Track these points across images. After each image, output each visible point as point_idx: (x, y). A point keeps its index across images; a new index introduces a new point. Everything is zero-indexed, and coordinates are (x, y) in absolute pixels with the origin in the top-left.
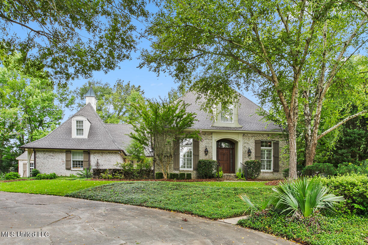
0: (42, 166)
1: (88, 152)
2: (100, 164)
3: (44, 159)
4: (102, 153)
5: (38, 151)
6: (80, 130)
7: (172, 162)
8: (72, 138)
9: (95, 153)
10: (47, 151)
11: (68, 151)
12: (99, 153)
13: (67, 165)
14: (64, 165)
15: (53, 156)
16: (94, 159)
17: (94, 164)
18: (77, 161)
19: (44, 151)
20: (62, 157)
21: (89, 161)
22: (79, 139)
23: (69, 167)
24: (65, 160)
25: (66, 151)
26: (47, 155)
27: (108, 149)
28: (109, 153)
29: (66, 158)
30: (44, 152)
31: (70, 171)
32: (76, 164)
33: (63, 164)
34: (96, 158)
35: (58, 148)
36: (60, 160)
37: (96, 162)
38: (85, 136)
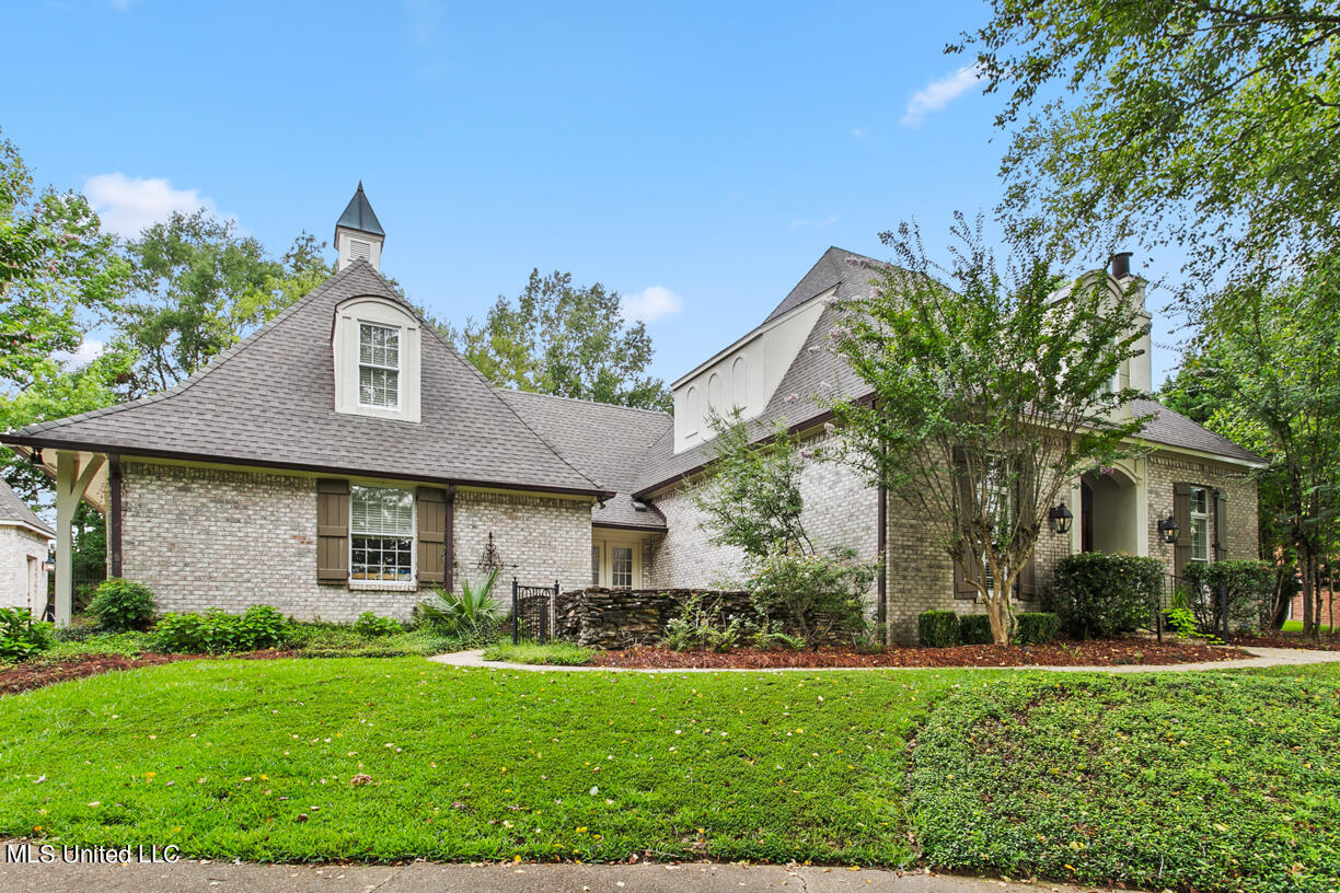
0: (166, 564)
1: (441, 495)
2: (503, 558)
3: (180, 518)
4: (513, 502)
5: (141, 471)
6: (378, 377)
8: (338, 414)
9: (478, 501)
10: (199, 475)
11: (331, 483)
12: (495, 501)
13: (323, 558)
14: (310, 561)
15: (236, 505)
16: (471, 531)
17: (475, 559)
18: (374, 543)
19: (178, 474)
20: (300, 514)
21: (448, 541)
22: (378, 422)
23: (334, 572)
24: (311, 532)
25: (320, 481)
26: (200, 495)
27: (547, 483)
28: (546, 503)
29: (323, 517)
30: (176, 478)
31: (343, 593)
32: (374, 558)
33: (301, 554)
34: (484, 528)
35: (275, 458)
36: (284, 532)
37: (482, 549)
38: (407, 406)
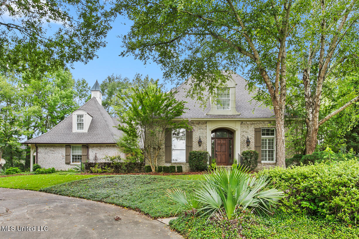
0: (43, 161)
1: (86, 146)
2: (98, 158)
3: (45, 154)
4: (100, 146)
5: (40, 146)
6: (80, 125)
7: (164, 155)
8: (73, 133)
9: (93, 147)
10: (48, 146)
11: (68, 146)
12: (97, 147)
13: (66, 159)
14: (64, 160)
15: (53, 151)
16: (92, 153)
17: (93, 158)
18: (76, 156)
19: (45, 146)
20: (62, 152)
21: (88, 155)
22: (79, 133)
23: (68, 162)
24: (64, 155)
25: (66, 146)
26: (48, 149)
27: (106, 142)
28: (107, 146)
29: (66, 152)
30: (45, 147)
31: (69, 165)
32: (76, 159)
33: (63, 159)
34: (94, 152)
35: (58, 142)
36: (60, 155)
37: (94, 156)
38: (85, 130)
